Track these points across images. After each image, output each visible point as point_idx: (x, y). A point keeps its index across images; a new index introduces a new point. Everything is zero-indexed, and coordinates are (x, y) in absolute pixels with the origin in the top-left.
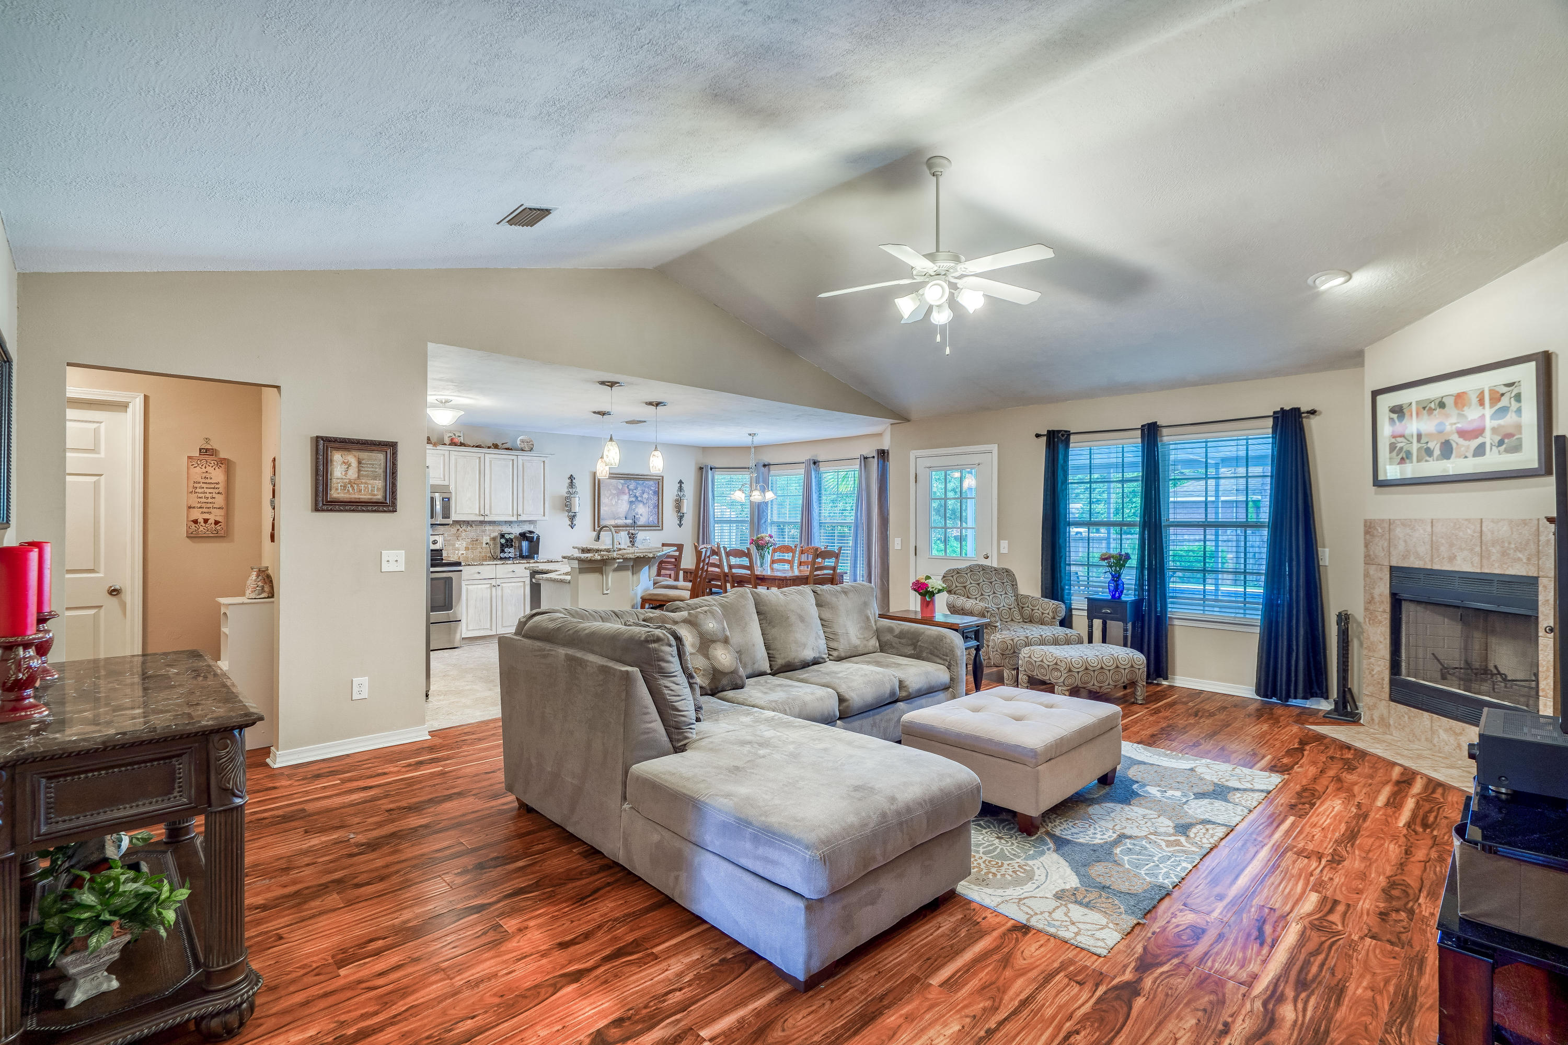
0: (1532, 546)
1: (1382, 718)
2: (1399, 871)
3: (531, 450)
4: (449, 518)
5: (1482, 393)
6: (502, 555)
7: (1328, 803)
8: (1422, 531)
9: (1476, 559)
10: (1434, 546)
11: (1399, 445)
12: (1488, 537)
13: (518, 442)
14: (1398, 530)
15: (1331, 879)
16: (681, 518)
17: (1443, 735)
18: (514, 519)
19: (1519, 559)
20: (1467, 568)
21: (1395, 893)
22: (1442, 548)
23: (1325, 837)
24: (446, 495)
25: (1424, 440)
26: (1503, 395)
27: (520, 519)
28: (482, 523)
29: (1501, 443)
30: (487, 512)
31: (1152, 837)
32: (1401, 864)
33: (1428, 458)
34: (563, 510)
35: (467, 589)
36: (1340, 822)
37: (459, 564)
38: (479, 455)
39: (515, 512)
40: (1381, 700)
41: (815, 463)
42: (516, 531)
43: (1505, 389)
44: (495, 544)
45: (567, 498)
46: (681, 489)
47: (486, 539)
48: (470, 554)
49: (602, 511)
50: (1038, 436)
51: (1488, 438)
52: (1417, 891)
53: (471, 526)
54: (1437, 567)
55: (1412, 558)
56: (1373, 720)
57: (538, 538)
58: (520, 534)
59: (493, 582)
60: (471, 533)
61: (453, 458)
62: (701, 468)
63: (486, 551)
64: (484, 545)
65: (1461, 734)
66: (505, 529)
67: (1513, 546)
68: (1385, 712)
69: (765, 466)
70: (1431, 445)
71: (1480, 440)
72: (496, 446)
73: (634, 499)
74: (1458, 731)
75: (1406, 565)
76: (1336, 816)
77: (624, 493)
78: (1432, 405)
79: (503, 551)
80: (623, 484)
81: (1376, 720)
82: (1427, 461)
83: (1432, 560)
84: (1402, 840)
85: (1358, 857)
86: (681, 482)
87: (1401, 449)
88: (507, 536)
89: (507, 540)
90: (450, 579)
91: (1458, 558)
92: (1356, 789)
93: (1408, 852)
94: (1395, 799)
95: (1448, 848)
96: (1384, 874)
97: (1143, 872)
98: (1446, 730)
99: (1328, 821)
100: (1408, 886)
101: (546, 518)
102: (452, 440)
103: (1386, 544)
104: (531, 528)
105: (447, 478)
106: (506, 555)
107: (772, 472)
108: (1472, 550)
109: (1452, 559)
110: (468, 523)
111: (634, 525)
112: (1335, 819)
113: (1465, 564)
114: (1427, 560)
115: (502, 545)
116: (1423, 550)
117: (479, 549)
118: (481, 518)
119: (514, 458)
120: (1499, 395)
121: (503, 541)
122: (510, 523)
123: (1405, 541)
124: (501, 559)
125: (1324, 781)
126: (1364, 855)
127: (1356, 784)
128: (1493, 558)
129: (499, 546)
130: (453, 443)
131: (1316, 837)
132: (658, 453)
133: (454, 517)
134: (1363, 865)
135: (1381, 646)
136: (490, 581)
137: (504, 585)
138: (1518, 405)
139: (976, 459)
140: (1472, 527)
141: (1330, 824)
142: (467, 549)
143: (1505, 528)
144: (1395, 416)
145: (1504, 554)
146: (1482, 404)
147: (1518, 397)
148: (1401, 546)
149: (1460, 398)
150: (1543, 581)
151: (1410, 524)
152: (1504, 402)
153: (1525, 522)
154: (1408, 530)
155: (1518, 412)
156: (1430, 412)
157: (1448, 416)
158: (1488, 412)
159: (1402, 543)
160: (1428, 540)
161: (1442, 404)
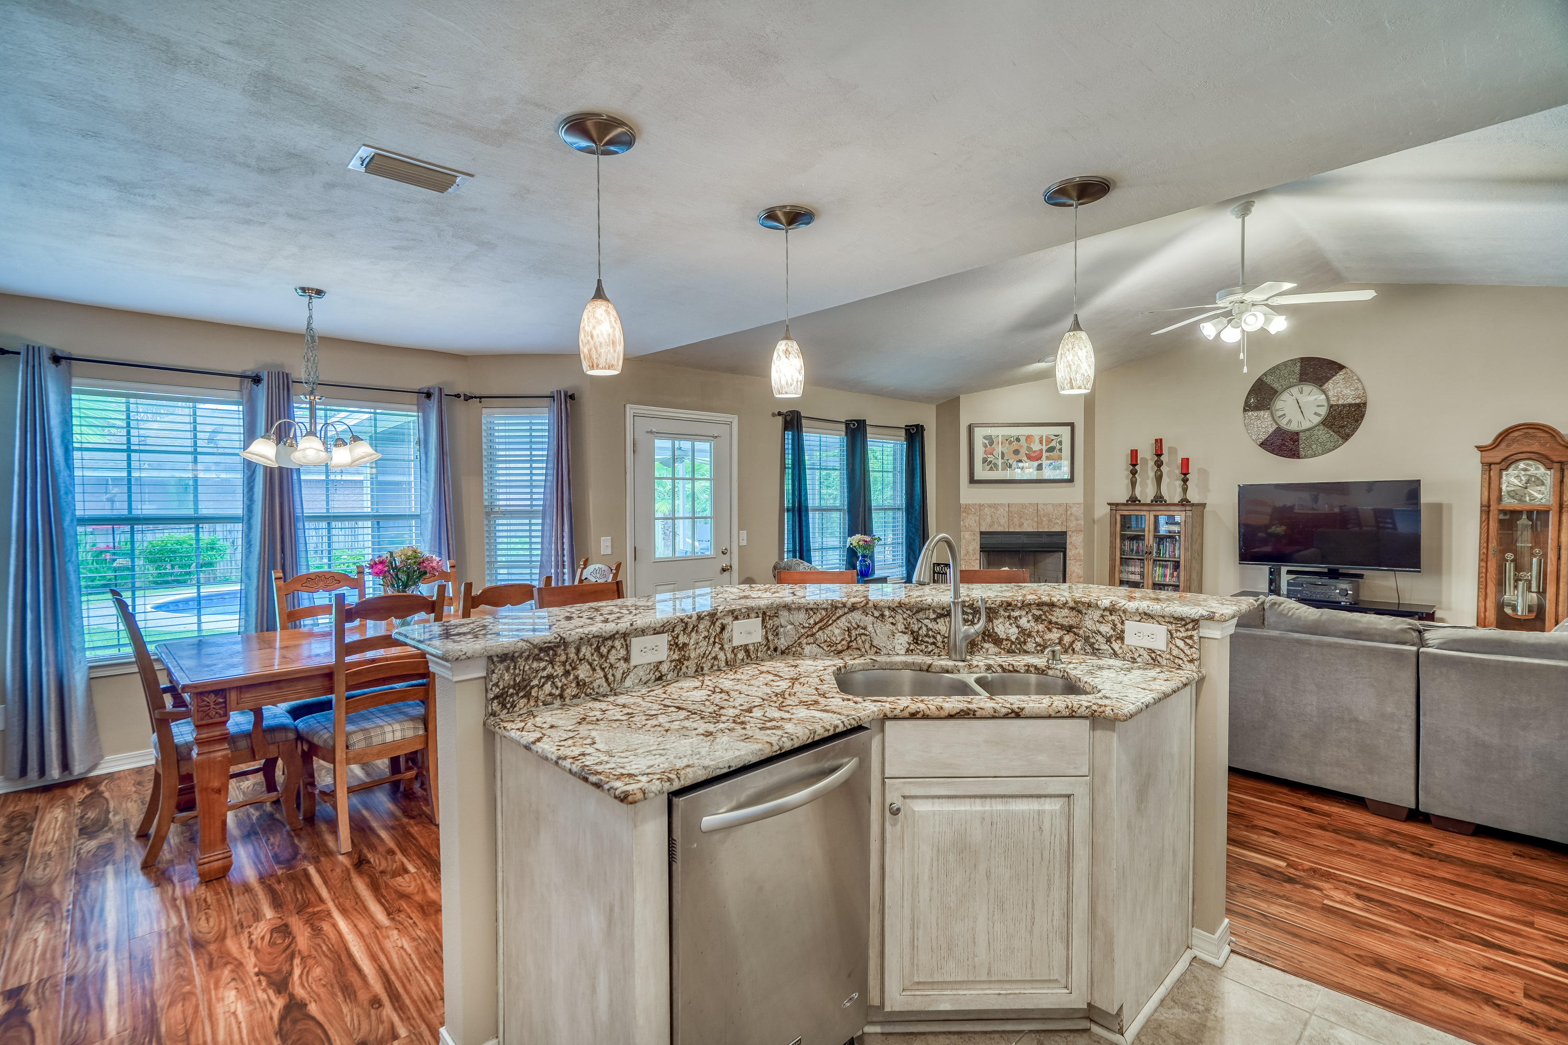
0: (1064, 517)
5: (1042, 437)
8: (1002, 511)
9: (1035, 524)
10: (1010, 517)
11: (990, 460)
12: (1042, 513)
19: (1057, 522)
20: (1030, 529)
22: (1016, 520)
25: (1006, 459)
26: (1053, 440)
29: (1051, 465)
43: (1053, 438)
51: (1044, 461)
54: (1011, 530)
55: (996, 526)
67: (1054, 516)
70: (1011, 462)
71: (1039, 462)
75: (991, 531)
78: (1013, 440)
82: (1008, 471)
83: (1009, 527)
87: (991, 462)
91: (1025, 524)
103: (977, 519)
108: (1032, 519)
109: (1021, 525)
113: (1029, 527)
114: (1006, 527)
116: (1003, 521)
120: (1050, 440)
123: (992, 517)
128: (1044, 523)
138: (1061, 446)
140: (1032, 507)
143: (1050, 508)
144: (987, 442)
145: (1050, 521)
146: (1041, 442)
147: (1060, 443)
148: (989, 520)
149: (1029, 438)
150: (1069, 533)
151: (994, 506)
152: (1053, 444)
153: (1060, 505)
154: (993, 510)
155: (1060, 450)
156: (1010, 443)
157: (1021, 446)
158: (1044, 448)
159: (989, 517)
160: (1006, 514)
161: (1018, 440)
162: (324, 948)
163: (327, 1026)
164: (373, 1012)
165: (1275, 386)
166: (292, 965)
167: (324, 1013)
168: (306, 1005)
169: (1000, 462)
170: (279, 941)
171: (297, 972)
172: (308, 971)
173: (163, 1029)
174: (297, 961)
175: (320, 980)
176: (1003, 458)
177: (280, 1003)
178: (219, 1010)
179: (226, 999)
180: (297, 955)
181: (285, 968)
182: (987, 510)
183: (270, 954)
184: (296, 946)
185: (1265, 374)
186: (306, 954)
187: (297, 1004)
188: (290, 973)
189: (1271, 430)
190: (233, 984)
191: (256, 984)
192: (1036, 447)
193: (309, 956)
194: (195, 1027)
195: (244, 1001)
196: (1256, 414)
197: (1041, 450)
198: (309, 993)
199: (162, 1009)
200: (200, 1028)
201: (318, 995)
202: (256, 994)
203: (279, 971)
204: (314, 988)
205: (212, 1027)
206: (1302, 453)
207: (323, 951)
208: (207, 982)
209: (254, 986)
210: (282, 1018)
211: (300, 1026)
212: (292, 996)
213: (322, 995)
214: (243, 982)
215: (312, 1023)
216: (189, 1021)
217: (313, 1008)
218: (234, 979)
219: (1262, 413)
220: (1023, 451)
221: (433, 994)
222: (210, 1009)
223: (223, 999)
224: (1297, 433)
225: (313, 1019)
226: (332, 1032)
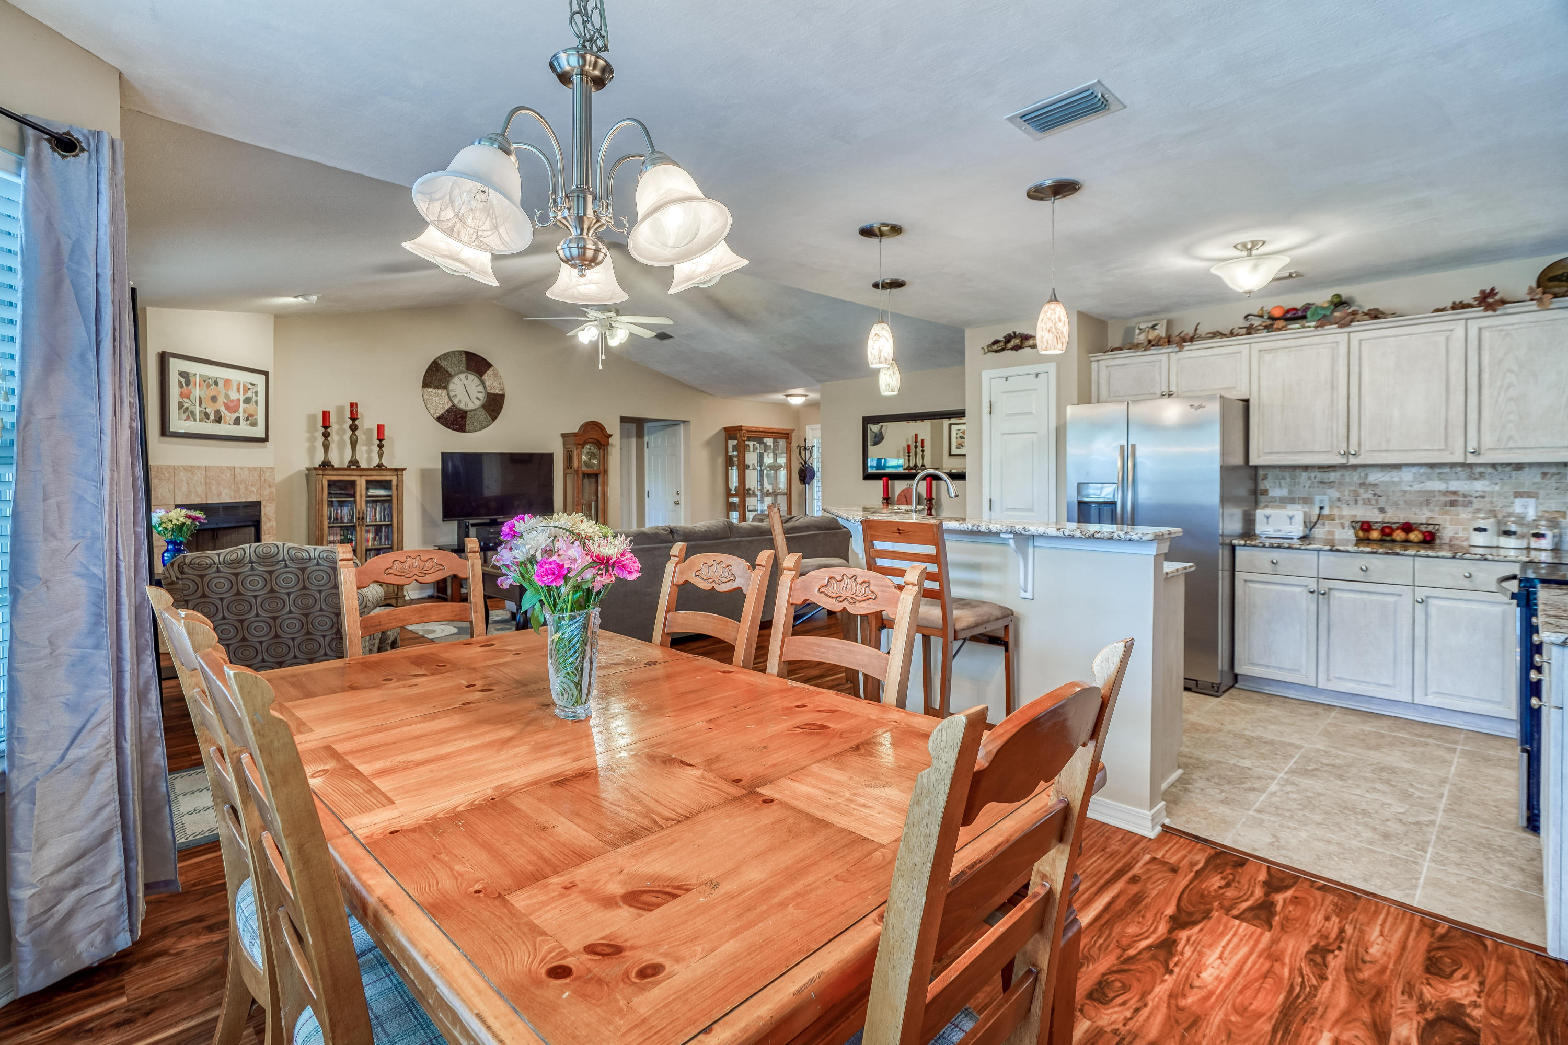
0: (259, 482)
5: (239, 385)
8: (200, 476)
9: (233, 493)
10: (207, 485)
11: (186, 405)
12: (238, 478)
14: (182, 474)
19: (254, 491)
20: (228, 500)
22: (215, 488)
25: (203, 406)
26: (248, 388)
29: (247, 419)
33: (206, 420)
43: (250, 386)
51: (241, 414)
54: (210, 501)
55: (193, 496)
67: (250, 483)
70: (208, 410)
71: (236, 415)
78: (210, 381)
82: (205, 422)
83: (206, 497)
87: (187, 408)
103: (172, 487)
109: (219, 494)
113: (228, 497)
114: (203, 497)
116: (200, 489)
120: (246, 389)
123: (188, 483)
138: (256, 397)
143: (246, 472)
144: (183, 380)
145: (246, 489)
146: (238, 390)
147: (256, 393)
148: (185, 488)
149: (227, 382)
150: (263, 503)
151: (190, 469)
152: (250, 394)
153: (255, 469)
154: (189, 474)
155: (256, 402)
156: (209, 386)
157: (219, 392)
158: (242, 398)
159: (184, 484)
160: (203, 481)
161: (216, 383)
162: (1101, 941)
163: (1177, 894)
164: (1143, 878)
165: (450, 370)
166: (1140, 953)
167: (1168, 903)
168: (1170, 917)
169: (197, 410)
170: (1118, 984)
171: (1144, 944)
172: (1137, 936)
173: (1282, 997)
174: (1132, 952)
175: (1139, 923)
176: (200, 405)
177: (1183, 935)
178: (1227, 971)
179: (1215, 975)
180: (1125, 956)
181: (1146, 955)
182: (183, 475)
183: (1139, 981)
184: (1114, 965)
185: (439, 358)
186: (1118, 951)
187: (1174, 923)
188: (1149, 948)
189: (447, 407)
190: (1197, 983)
191: (1180, 965)
192: (234, 395)
193: (1118, 947)
194: (1257, 975)
195: (1204, 960)
196: (434, 391)
197: (238, 400)
198: (1159, 922)
199: (1271, 1017)
200: (1253, 971)
201: (1156, 915)
202: (1190, 957)
203: (1154, 958)
204: (1150, 921)
205: (1245, 963)
206: (467, 429)
207: (1105, 940)
208: (1212, 1007)
209: (1184, 964)
210: (1195, 923)
211: (1191, 909)
212: (1171, 931)
213: (1153, 913)
214: (1188, 976)
215: (1182, 904)
216: (1257, 985)
217: (1170, 910)
218: (1191, 987)
219: (440, 391)
220: (221, 399)
221: (1102, 856)
222: (1234, 979)
223: (1217, 978)
224: (466, 412)
225: (1178, 906)
226: (1180, 889)
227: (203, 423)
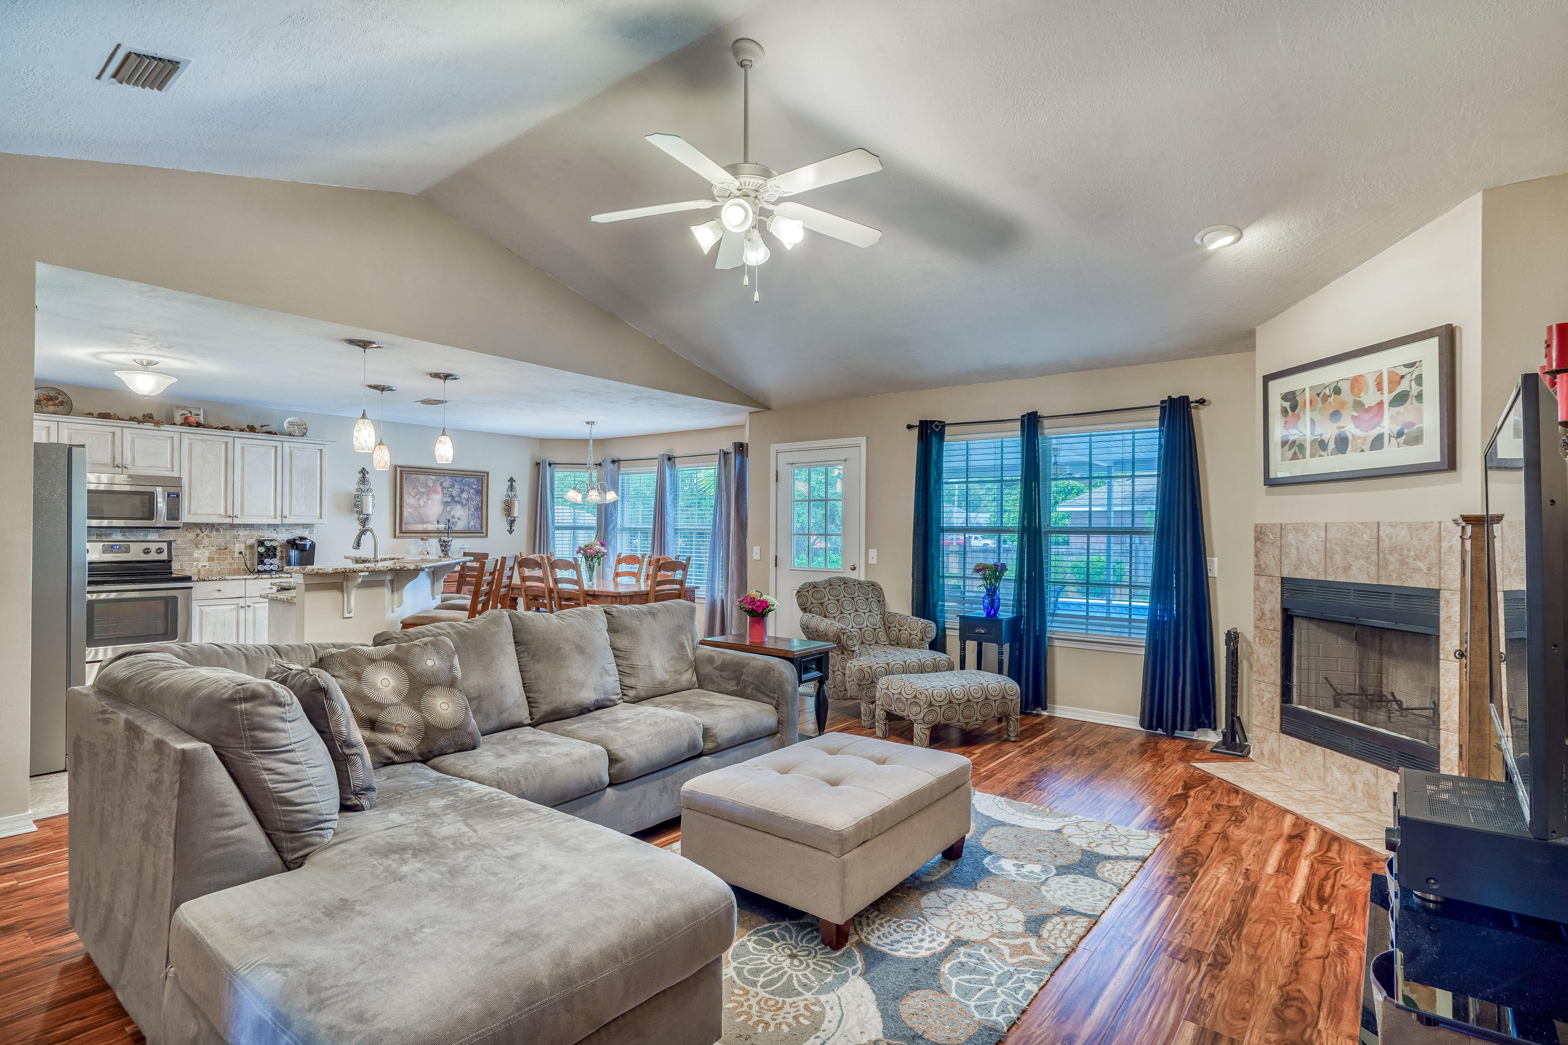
0: (1433, 554)
1: (1272, 753)
2: (1294, 976)
3: (304, 435)
4: (178, 519)
5: (1380, 376)
6: (260, 568)
7: (1212, 872)
8: (1315, 537)
9: (1373, 569)
10: (1327, 554)
11: (1289, 437)
12: (1385, 543)
13: (286, 425)
14: (1290, 535)
15: (1212, 996)
16: (512, 523)
17: (1337, 774)
18: (278, 521)
19: (1420, 569)
20: (1363, 579)
21: (1290, 1014)
22: (1337, 557)
23: (1207, 925)
24: (172, 490)
25: (1318, 432)
26: (1402, 377)
27: (286, 521)
28: (232, 526)
29: (1400, 434)
30: (237, 512)
31: (995, 941)
32: (1296, 963)
33: (1322, 453)
34: (352, 511)
35: (201, 612)
36: (1225, 900)
37: (188, 579)
38: (225, 439)
39: (279, 513)
40: (1271, 731)
41: (669, 459)
42: (283, 536)
43: (1404, 371)
44: (253, 554)
45: (356, 497)
46: (511, 488)
47: (239, 547)
48: (216, 567)
49: (405, 514)
50: (910, 427)
51: (1386, 428)
52: (1315, 1009)
53: (218, 530)
54: (1330, 578)
55: (1305, 569)
56: (1262, 754)
57: (313, 546)
58: (288, 542)
59: (241, 602)
60: (218, 539)
61: (186, 443)
62: (538, 464)
63: (239, 564)
64: (237, 555)
65: (1356, 772)
66: (267, 534)
67: (1412, 554)
68: (1275, 746)
69: (614, 462)
70: (1326, 437)
71: (1377, 432)
72: (252, 429)
73: (449, 499)
74: (1352, 769)
75: (1298, 577)
76: (1221, 891)
77: (435, 492)
78: (1327, 391)
79: (261, 562)
80: (434, 482)
81: (1266, 753)
82: (1321, 456)
83: (1325, 571)
84: (1296, 924)
85: (1244, 956)
86: (511, 480)
87: (1294, 442)
88: (268, 544)
89: (268, 549)
90: (176, 598)
91: (1354, 568)
92: (1244, 849)
93: (1303, 944)
94: (1287, 861)
95: (1348, 933)
96: (1276, 982)
97: (972, 1004)
98: (1340, 768)
99: (1211, 899)
100: (1304, 1000)
101: (323, 521)
102: (186, 418)
103: (1277, 552)
104: (305, 533)
105: (176, 468)
106: (266, 567)
107: (622, 470)
108: (1368, 558)
109: (1347, 568)
110: (212, 526)
111: (448, 531)
112: (1219, 896)
113: (1361, 574)
114: (1320, 570)
115: (261, 555)
116: (1316, 558)
117: (229, 560)
118: (229, 521)
119: (279, 444)
120: (1398, 378)
121: (262, 550)
122: (275, 527)
123: (1298, 549)
124: (259, 572)
125: (1208, 840)
126: (1252, 952)
127: (1242, 842)
128: (1391, 568)
129: (256, 556)
130: (186, 423)
131: (1196, 926)
132: (446, 439)
133: (186, 517)
134: (1251, 969)
135: (1272, 670)
136: (236, 601)
137: (257, 605)
138: (1419, 389)
139: (843, 454)
140: (1369, 532)
141: (1213, 905)
142: (211, 559)
143: (1404, 533)
144: (1285, 403)
145: (1403, 563)
146: (1380, 389)
147: (1419, 380)
148: (1295, 553)
149: (1356, 382)
150: (1444, 593)
151: (1302, 527)
152: (1404, 386)
153: (1425, 526)
154: (1301, 535)
155: (1418, 398)
156: (1325, 399)
157: (1343, 404)
158: (1387, 397)
159: (1294, 551)
160: (1321, 546)
161: (1337, 391)
169: (1307, 439)
176: (1311, 431)
192: (1368, 399)
197: (1379, 404)
220: (1346, 412)
227: (1317, 459)
